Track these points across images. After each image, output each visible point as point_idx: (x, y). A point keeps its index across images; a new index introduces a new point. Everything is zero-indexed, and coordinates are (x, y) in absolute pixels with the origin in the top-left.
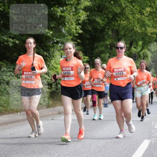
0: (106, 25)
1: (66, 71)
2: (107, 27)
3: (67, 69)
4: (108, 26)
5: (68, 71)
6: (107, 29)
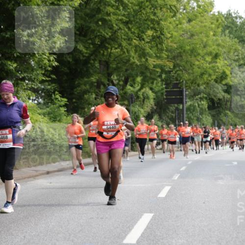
0: (92, 55)
4: (94, 55)
6: (93, 60)
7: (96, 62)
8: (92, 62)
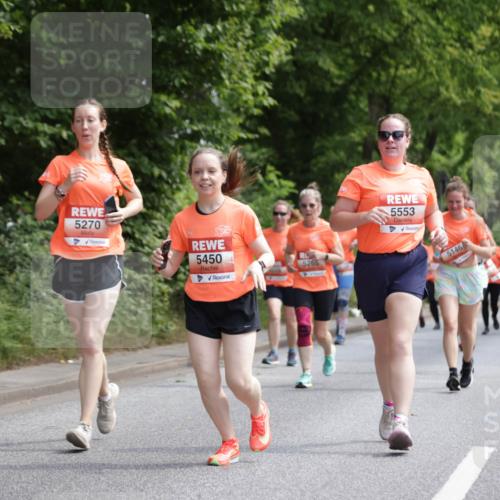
1: (207, 251)
2: (353, 88)
3: (211, 245)
4: (357, 82)
5: (212, 251)
6: (355, 93)
7: (361, 98)
8: (352, 97)
